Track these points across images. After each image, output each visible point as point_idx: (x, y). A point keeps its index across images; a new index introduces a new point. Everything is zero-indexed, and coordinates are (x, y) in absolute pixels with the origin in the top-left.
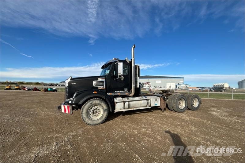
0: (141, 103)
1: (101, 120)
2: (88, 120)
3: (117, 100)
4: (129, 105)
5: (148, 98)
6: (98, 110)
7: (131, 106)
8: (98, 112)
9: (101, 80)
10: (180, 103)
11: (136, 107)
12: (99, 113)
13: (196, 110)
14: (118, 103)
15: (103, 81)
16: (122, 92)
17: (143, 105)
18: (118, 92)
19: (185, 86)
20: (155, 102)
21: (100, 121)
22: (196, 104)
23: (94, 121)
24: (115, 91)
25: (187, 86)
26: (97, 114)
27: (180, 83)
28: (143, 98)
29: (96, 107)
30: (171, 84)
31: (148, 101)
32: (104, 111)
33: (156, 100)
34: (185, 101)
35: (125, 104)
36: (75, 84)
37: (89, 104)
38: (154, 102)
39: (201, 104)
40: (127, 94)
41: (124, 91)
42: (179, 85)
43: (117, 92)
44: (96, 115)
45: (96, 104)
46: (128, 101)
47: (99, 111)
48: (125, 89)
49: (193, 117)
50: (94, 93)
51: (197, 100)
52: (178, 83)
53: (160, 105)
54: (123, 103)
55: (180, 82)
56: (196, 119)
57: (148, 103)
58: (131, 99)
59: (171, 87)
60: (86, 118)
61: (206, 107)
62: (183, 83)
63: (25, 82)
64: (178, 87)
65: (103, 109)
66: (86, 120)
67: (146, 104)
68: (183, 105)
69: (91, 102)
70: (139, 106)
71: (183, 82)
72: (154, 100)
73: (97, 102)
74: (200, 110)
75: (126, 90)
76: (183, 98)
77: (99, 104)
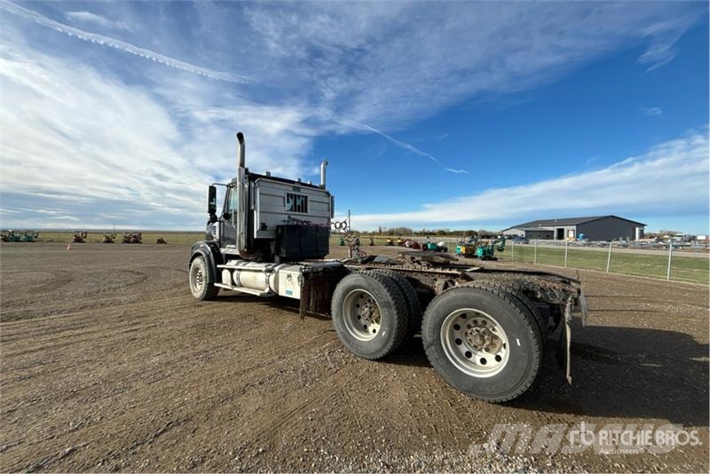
0: (256, 280)
4: (237, 279)
7: (241, 281)
20: (288, 283)
33: (289, 277)
35: (234, 275)
38: (284, 284)
45: (197, 265)
46: (239, 270)
53: (299, 297)
54: (229, 271)
57: (268, 283)
63: (452, 230)
67: (264, 285)
70: (254, 285)
72: (286, 277)
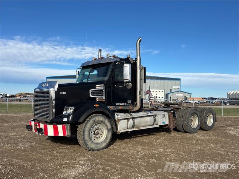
0: (147, 121)
1: (106, 143)
2: (90, 144)
3: (119, 117)
4: (134, 123)
5: (154, 113)
6: (100, 130)
7: (136, 124)
8: (100, 133)
9: (99, 87)
10: (192, 121)
11: (141, 125)
12: (101, 135)
13: (210, 130)
14: (121, 121)
15: (103, 90)
16: (125, 105)
17: (149, 123)
18: (120, 105)
19: (182, 95)
20: (163, 119)
21: (104, 145)
22: (210, 122)
23: (97, 144)
24: (117, 104)
25: (186, 94)
26: (99, 135)
27: (175, 89)
28: (148, 113)
29: (98, 126)
30: (158, 90)
31: (155, 117)
32: (108, 130)
33: (164, 116)
34: (198, 118)
35: (129, 122)
36: (65, 93)
37: (91, 121)
38: (161, 119)
39: (216, 121)
40: (130, 107)
41: (127, 103)
42: (171, 93)
43: (118, 105)
44: (98, 137)
45: (99, 121)
46: (133, 118)
47: (102, 132)
48: (128, 101)
49: (209, 136)
50: (95, 107)
51: (212, 116)
52: (171, 90)
53: (168, 123)
54: (126, 120)
55: (174, 87)
56: (212, 138)
57: (155, 121)
58: (134, 115)
59: (158, 98)
60: (88, 140)
61: (221, 126)
62: (179, 90)
64: (170, 97)
65: (107, 128)
66: (89, 143)
67: (152, 123)
68: (195, 123)
69: (93, 119)
70: (145, 124)
71: (178, 87)
72: (162, 116)
73: (100, 119)
74: (214, 129)
75: (130, 102)
76: (196, 114)
77: (102, 121)
